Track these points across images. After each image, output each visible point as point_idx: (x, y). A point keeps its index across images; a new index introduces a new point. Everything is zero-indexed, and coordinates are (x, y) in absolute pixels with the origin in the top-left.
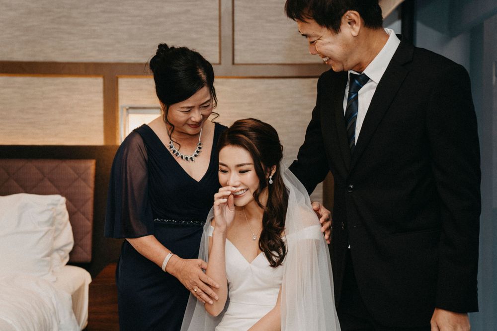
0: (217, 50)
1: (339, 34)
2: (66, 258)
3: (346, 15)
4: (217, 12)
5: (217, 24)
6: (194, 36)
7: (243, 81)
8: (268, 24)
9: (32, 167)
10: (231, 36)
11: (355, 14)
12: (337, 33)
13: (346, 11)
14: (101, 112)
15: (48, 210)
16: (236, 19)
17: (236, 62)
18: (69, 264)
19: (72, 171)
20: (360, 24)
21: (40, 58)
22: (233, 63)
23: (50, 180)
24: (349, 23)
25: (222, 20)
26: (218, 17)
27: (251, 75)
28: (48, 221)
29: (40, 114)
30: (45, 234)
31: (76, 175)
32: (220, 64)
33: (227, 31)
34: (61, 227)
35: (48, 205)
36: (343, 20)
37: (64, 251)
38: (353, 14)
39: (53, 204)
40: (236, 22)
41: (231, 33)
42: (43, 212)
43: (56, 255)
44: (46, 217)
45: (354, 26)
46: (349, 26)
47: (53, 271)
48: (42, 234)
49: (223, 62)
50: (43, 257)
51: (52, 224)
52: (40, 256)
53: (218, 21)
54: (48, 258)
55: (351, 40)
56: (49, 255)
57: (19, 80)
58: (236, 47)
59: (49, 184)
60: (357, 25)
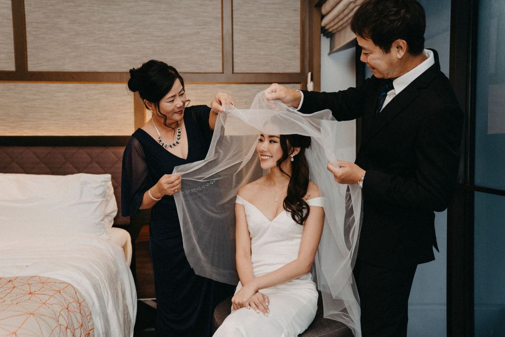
0: (221, 62)
1: (389, 54)
2: (111, 222)
3: (396, 41)
4: (220, 34)
5: (221, 43)
6: (203, 52)
7: (241, 85)
8: (259, 43)
9: (83, 153)
10: (231, 52)
11: (403, 43)
12: (387, 53)
13: (397, 39)
14: (133, 110)
15: (102, 186)
16: (234, 39)
17: (235, 71)
18: (114, 226)
19: (113, 156)
20: (405, 51)
21: (85, 69)
22: (233, 73)
23: (97, 162)
24: (397, 48)
25: (224, 40)
26: (221, 38)
27: (247, 81)
28: (101, 194)
29: (86, 112)
30: (100, 204)
31: (116, 159)
32: (223, 73)
33: (228, 48)
34: (108, 198)
35: (102, 181)
36: (393, 44)
37: (111, 216)
38: (402, 43)
39: (105, 181)
40: (234, 41)
41: (231, 49)
42: (97, 187)
43: (106, 220)
44: (100, 191)
45: (400, 51)
46: (397, 50)
47: (106, 232)
48: (98, 204)
49: (225, 71)
50: (99, 222)
51: (104, 197)
52: (97, 221)
53: (221, 41)
54: (103, 222)
55: (395, 60)
56: (102, 220)
57: (70, 86)
58: (235, 60)
59: (97, 165)
60: (403, 51)
